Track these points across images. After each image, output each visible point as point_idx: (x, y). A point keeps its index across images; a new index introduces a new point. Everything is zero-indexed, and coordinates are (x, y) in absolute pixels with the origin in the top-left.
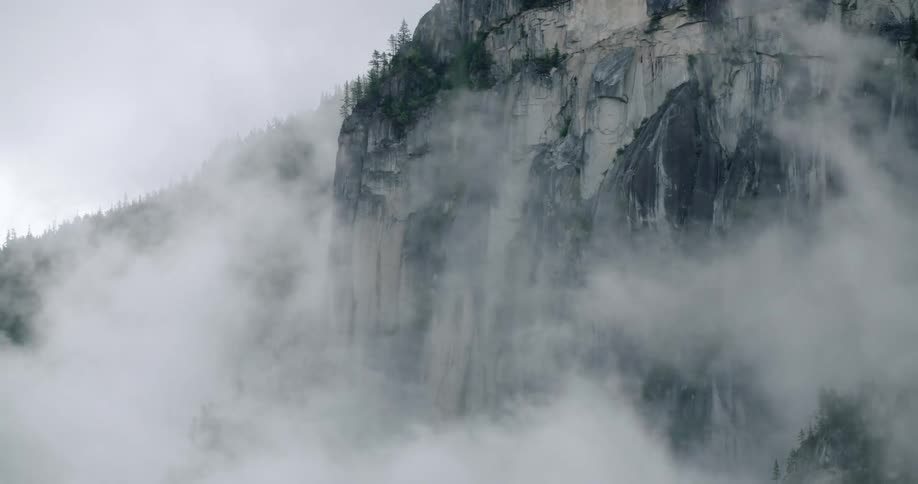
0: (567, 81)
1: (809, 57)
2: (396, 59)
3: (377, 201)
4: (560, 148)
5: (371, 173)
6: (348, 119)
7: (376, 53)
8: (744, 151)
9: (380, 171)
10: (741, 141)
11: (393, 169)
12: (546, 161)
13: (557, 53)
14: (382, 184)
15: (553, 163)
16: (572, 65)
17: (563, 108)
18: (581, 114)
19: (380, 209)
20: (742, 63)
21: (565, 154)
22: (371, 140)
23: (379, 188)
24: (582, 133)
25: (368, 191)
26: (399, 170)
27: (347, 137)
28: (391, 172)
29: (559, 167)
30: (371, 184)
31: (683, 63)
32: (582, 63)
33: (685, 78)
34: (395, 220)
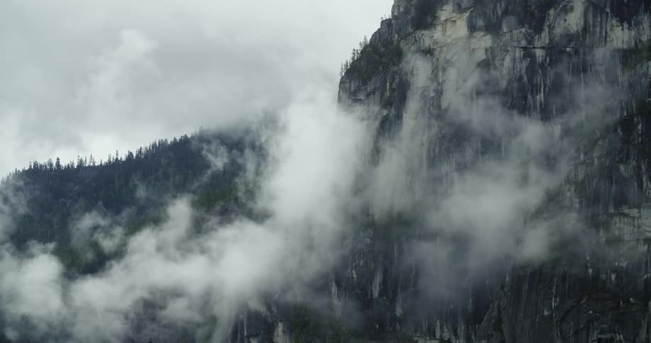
0: (434, 59)
1: (535, 48)
2: (362, 52)
4: (433, 87)
6: (343, 77)
7: (354, 50)
8: (509, 87)
10: (508, 84)
13: (430, 48)
16: (436, 53)
17: (433, 71)
18: (440, 74)
20: (507, 51)
21: (434, 91)
22: (352, 86)
24: (441, 81)
27: (342, 85)
31: (483, 52)
32: (440, 52)
33: (484, 57)
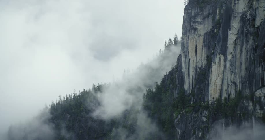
3: (196, 29)
5: (193, 21)
9: (196, 21)
11: (200, 20)
12: (244, 17)
14: (197, 24)
15: (246, 17)
19: (196, 32)
23: (196, 26)
25: (193, 27)
26: (201, 20)
28: (199, 21)
29: (249, 18)
30: (193, 25)
34: (200, 35)
